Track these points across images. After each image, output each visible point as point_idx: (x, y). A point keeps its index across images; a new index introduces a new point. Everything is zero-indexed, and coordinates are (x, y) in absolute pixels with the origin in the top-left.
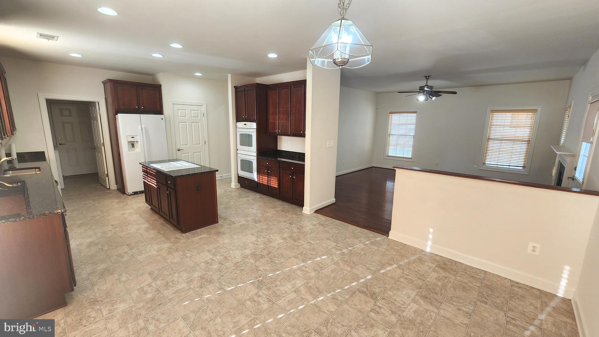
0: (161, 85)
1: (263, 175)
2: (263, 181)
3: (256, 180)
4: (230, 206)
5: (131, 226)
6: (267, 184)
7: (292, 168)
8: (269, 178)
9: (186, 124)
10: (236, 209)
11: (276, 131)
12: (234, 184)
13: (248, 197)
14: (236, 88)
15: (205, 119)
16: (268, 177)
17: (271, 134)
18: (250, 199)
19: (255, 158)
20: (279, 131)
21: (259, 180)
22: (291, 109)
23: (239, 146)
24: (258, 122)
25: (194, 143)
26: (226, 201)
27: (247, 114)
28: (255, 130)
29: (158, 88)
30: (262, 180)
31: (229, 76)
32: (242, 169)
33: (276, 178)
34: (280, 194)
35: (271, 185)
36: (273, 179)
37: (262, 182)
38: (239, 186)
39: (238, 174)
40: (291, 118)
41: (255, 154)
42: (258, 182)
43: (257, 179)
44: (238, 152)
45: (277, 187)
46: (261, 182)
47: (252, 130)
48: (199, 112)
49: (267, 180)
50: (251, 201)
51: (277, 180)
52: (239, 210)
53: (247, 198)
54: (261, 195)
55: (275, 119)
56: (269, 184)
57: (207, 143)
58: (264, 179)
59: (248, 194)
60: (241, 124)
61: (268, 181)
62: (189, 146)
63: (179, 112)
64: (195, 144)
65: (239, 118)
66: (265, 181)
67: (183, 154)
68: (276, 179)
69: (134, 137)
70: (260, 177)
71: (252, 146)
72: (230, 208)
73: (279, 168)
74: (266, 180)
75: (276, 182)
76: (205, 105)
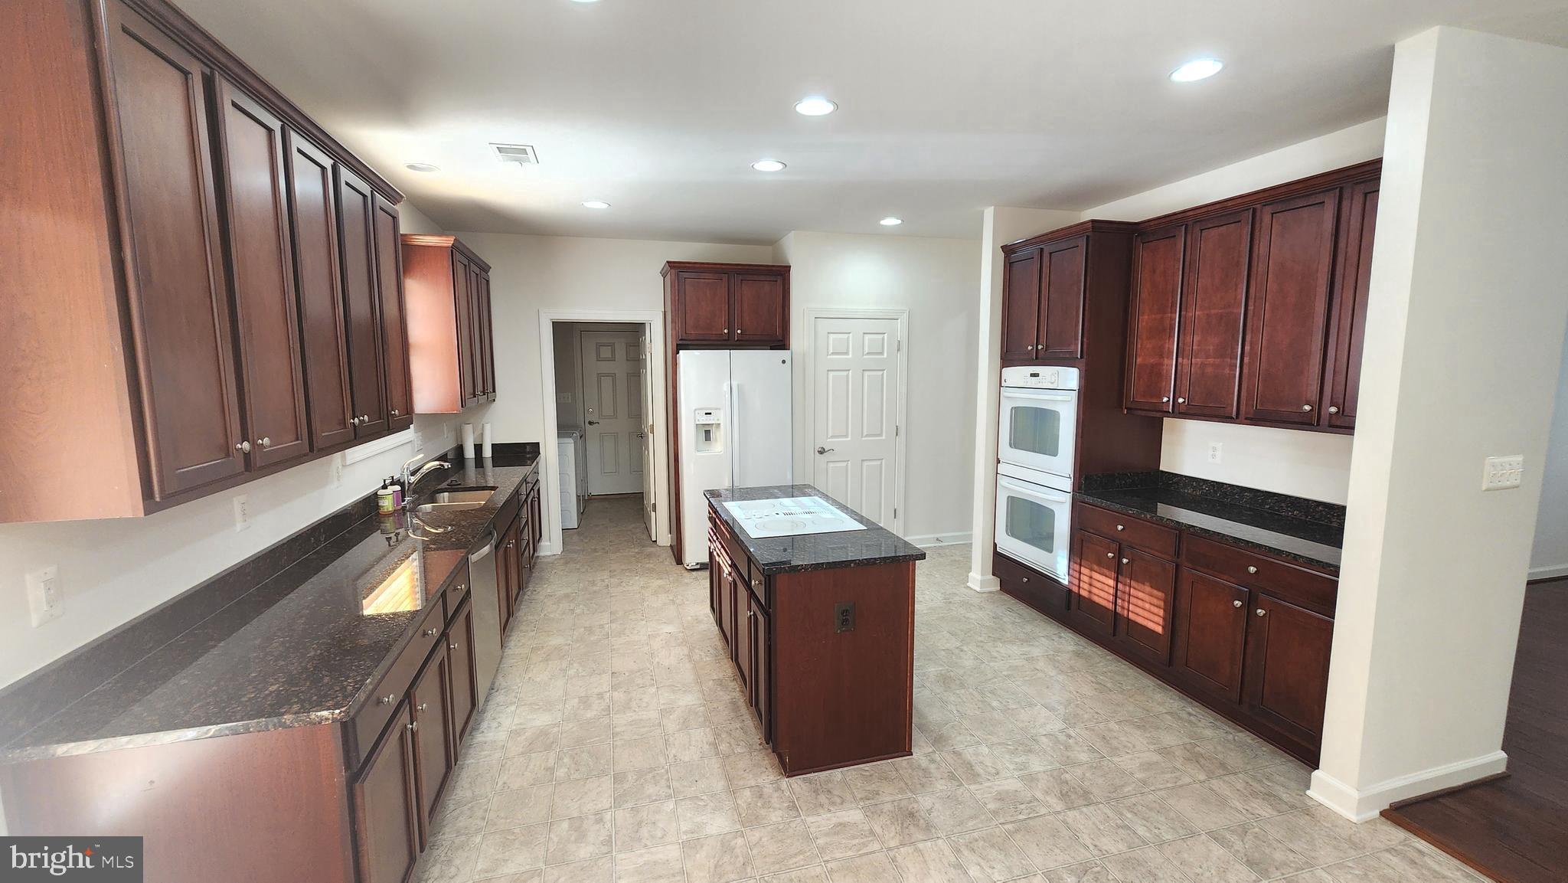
0: (790, 266)
1: (1096, 567)
2: (1094, 590)
3: (1066, 582)
4: (961, 672)
5: (654, 690)
6: (1110, 606)
7: (1252, 569)
8: (1120, 586)
9: (848, 376)
10: (982, 693)
11: (1165, 399)
12: (979, 577)
13: (1028, 640)
14: (1008, 250)
15: (902, 357)
16: (1117, 581)
17: (1139, 413)
18: (1036, 652)
19: (1067, 499)
20: (1181, 400)
21: (1076, 582)
22: (1251, 308)
23: (1007, 452)
24: (1087, 364)
25: (865, 433)
26: (948, 646)
27: (1043, 338)
28: (1075, 395)
29: (780, 274)
30: (1090, 585)
31: (989, 214)
32: (1012, 531)
33: (1155, 592)
34: (1170, 663)
35: (1132, 616)
36: (1141, 595)
37: (1090, 592)
38: (994, 584)
39: (995, 545)
40: (1247, 348)
41: (1068, 485)
42: (1070, 591)
43: (1067, 578)
44: (1001, 468)
45: (1159, 629)
46: (1084, 593)
47: (1059, 396)
48: (886, 338)
49: (1112, 591)
50: (1041, 665)
51: (1162, 604)
52: (995, 704)
53: (1026, 649)
54: (1083, 641)
55: (1162, 353)
56: (1119, 610)
57: (902, 431)
58: (1098, 585)
59: (1029, 628)
60: (1017, 375)
61: (1116, 596)
62: (849, 439)
63: (831, 342)
64: (867, 436)
65: (1010, 355)
66: (1102, 594)
67: (831, 465)
68: (1157, 598)
69: (710, 414)
70: (1080, 573)
71: (1054, 453)
72: (962, 686)
73: (1178, 554)
74: (1106, 588)
75: (1155, 610)
76: (906, 316)
